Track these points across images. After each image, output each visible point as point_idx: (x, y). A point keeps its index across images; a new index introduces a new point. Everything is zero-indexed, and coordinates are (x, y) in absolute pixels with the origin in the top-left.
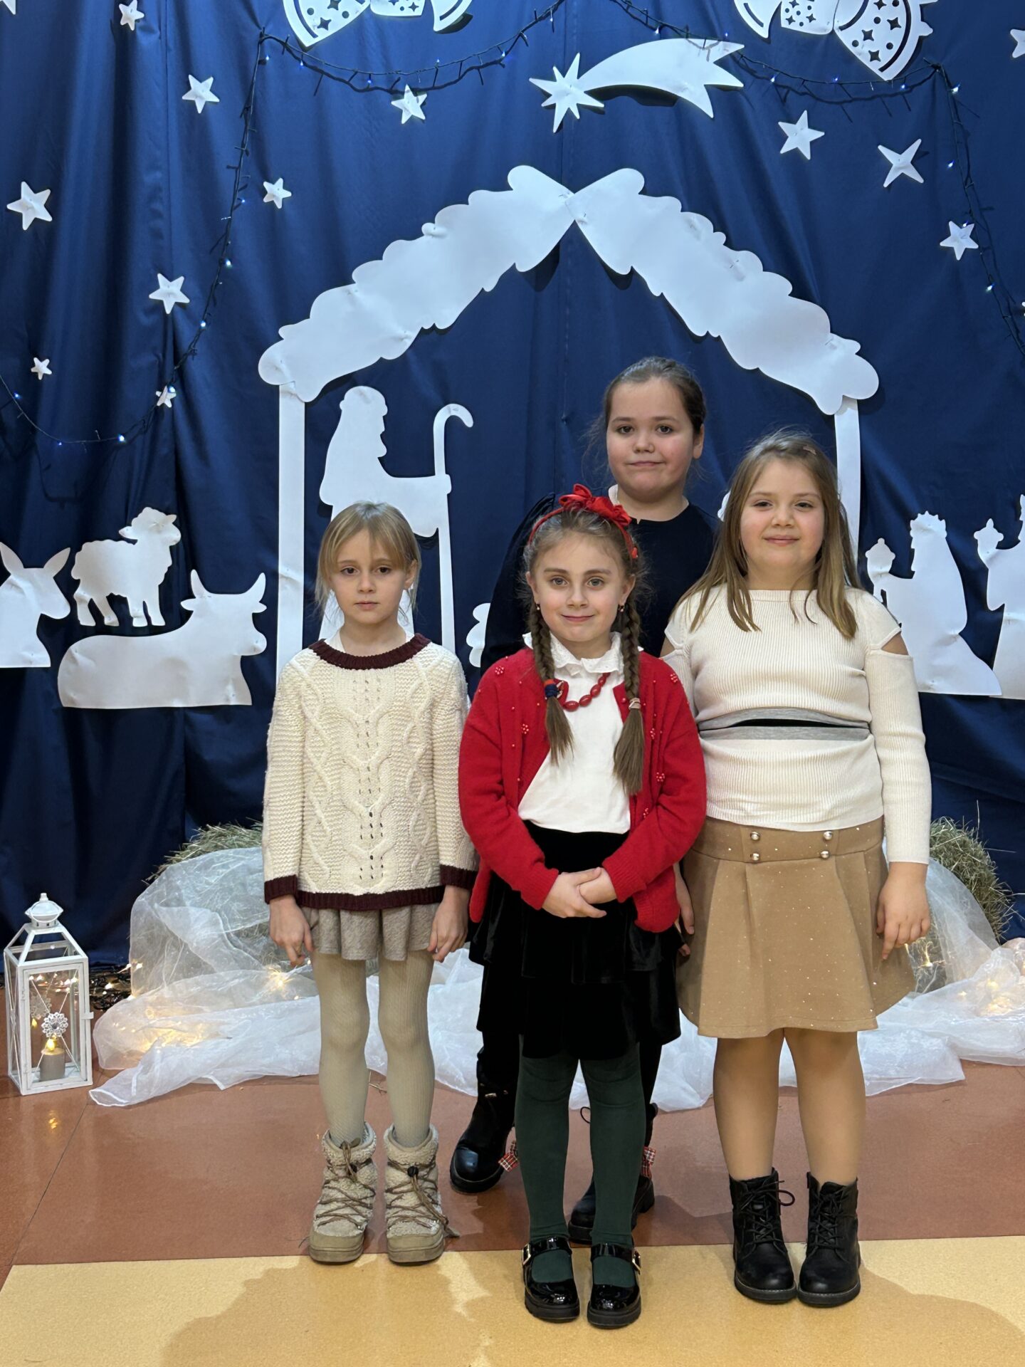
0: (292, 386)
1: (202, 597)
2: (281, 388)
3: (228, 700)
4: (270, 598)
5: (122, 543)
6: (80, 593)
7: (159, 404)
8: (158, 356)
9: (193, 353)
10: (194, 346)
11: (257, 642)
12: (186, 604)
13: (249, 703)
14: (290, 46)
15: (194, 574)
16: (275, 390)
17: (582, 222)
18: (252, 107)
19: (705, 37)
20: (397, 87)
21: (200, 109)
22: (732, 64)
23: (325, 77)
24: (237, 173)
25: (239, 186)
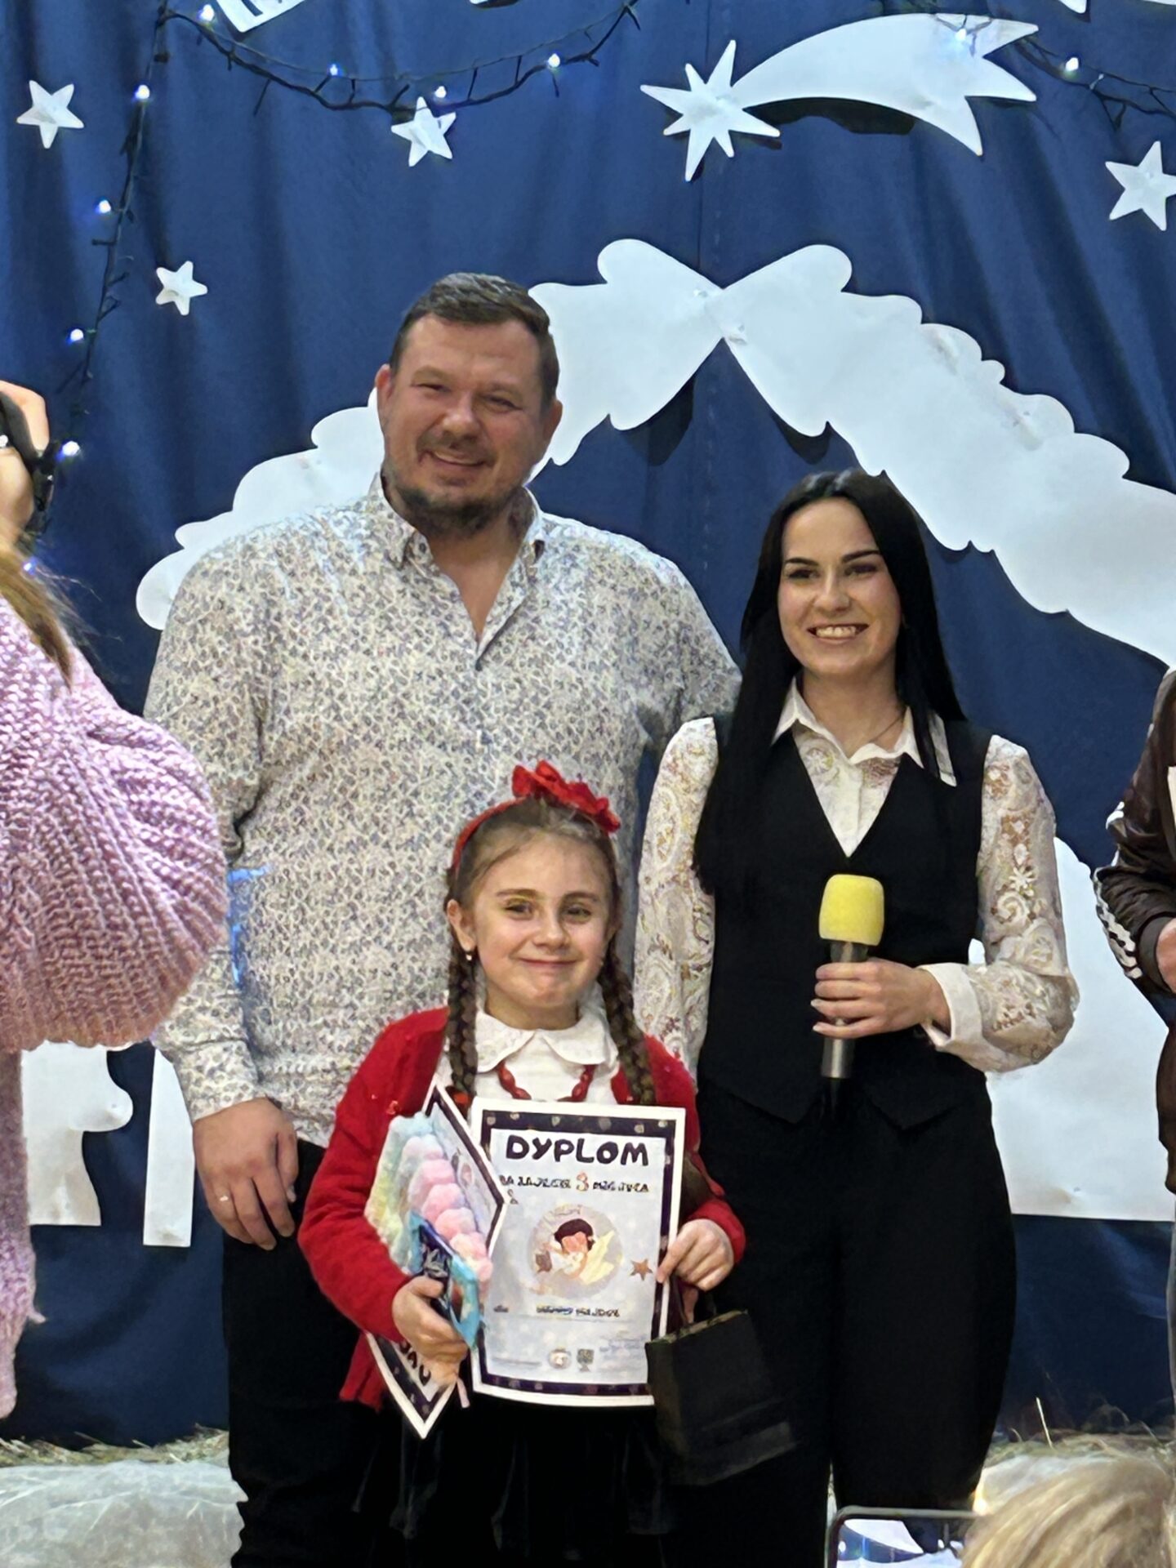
3: (60, 1215)
14: (212, 29)
17: (737, 340)
18: (140, 137)
19: (966, 12)
20: (403, 101)
21: (47, 141)
22: (1016, 58)
23: (273, 84)
24: (110, 253)
25: (112, 278)
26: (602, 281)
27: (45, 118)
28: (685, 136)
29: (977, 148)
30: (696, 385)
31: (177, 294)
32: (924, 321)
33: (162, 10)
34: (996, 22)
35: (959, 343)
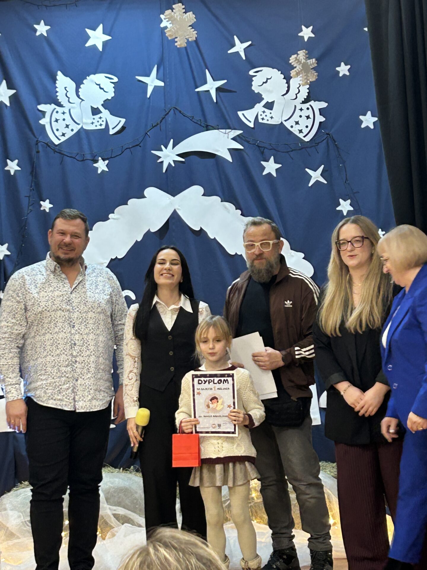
14: (49, 144)
17: (178, 209)
18: (34, 171)
19: (226, 129)
20: (96, 158)
21: (12, 173)
22: (238, 139)
23: (65, 156)
24: (29, 199)
25: (30, 204)
26: (145, 197)
27: (11, 168)
28: (162, 162)
29: (231, 161)
30: (170, 220)
31: (45, 207)
32: (222, 201)
33: (37, 141)
34: (233, 131)
35: (230, 206)
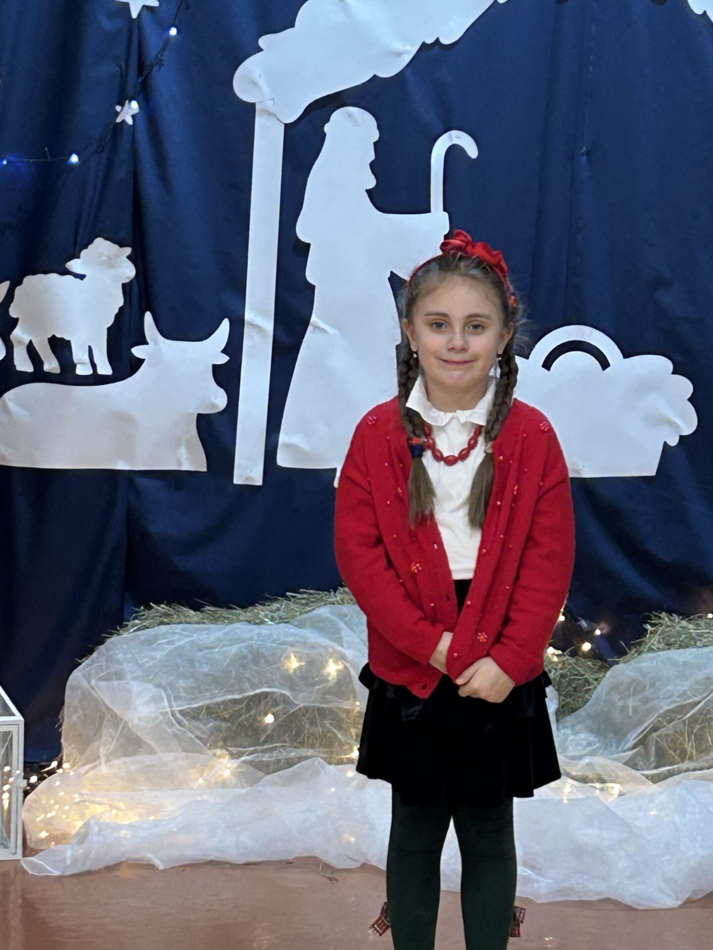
0: (270, 103)
1: (156, 343)
2: (258, 107)
3: (180, 463)
4: (234, 348)
5: (69, 277)
6: (18, 334)
7: (118, 120)
8: (120, 66)
9: (160, 63)
10: (162, 55)
11: (216, 398)
12: (137, 351)
13: (204, 469)
15: (148, 317)
16: (250, 109)
